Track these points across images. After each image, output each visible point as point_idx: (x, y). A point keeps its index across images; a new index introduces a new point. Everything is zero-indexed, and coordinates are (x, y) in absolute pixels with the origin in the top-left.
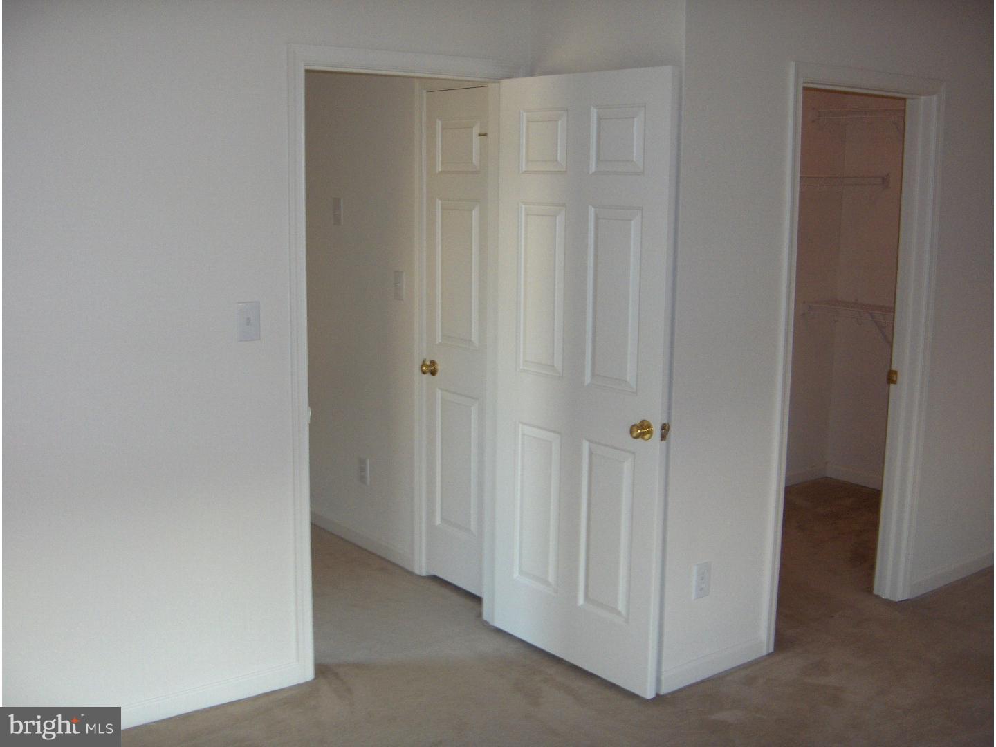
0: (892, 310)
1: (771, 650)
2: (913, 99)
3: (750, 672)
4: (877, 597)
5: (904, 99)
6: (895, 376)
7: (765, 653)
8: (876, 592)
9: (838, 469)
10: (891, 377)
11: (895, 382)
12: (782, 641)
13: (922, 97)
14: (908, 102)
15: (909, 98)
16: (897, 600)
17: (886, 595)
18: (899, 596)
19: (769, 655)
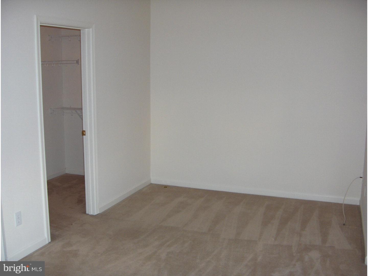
0: (81, 109)
1: (50, 241)
2: (83, 30)
3: (42, 251)
4: (88, 214)
5: (80, 30)
6: (84, 133)
7: (47, 243)
8: (87, 213)
9: (70, 170)
10: (83, 133)
11: (85, 135)
12: (53, 237)
13: (86, 29)
14: (81, 31)
15: (82, 30)
16: (95, 215)
17: (91, 213)
18: (96, 213)
19: (50, 243)
